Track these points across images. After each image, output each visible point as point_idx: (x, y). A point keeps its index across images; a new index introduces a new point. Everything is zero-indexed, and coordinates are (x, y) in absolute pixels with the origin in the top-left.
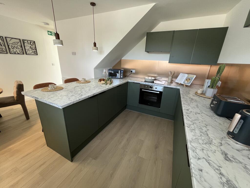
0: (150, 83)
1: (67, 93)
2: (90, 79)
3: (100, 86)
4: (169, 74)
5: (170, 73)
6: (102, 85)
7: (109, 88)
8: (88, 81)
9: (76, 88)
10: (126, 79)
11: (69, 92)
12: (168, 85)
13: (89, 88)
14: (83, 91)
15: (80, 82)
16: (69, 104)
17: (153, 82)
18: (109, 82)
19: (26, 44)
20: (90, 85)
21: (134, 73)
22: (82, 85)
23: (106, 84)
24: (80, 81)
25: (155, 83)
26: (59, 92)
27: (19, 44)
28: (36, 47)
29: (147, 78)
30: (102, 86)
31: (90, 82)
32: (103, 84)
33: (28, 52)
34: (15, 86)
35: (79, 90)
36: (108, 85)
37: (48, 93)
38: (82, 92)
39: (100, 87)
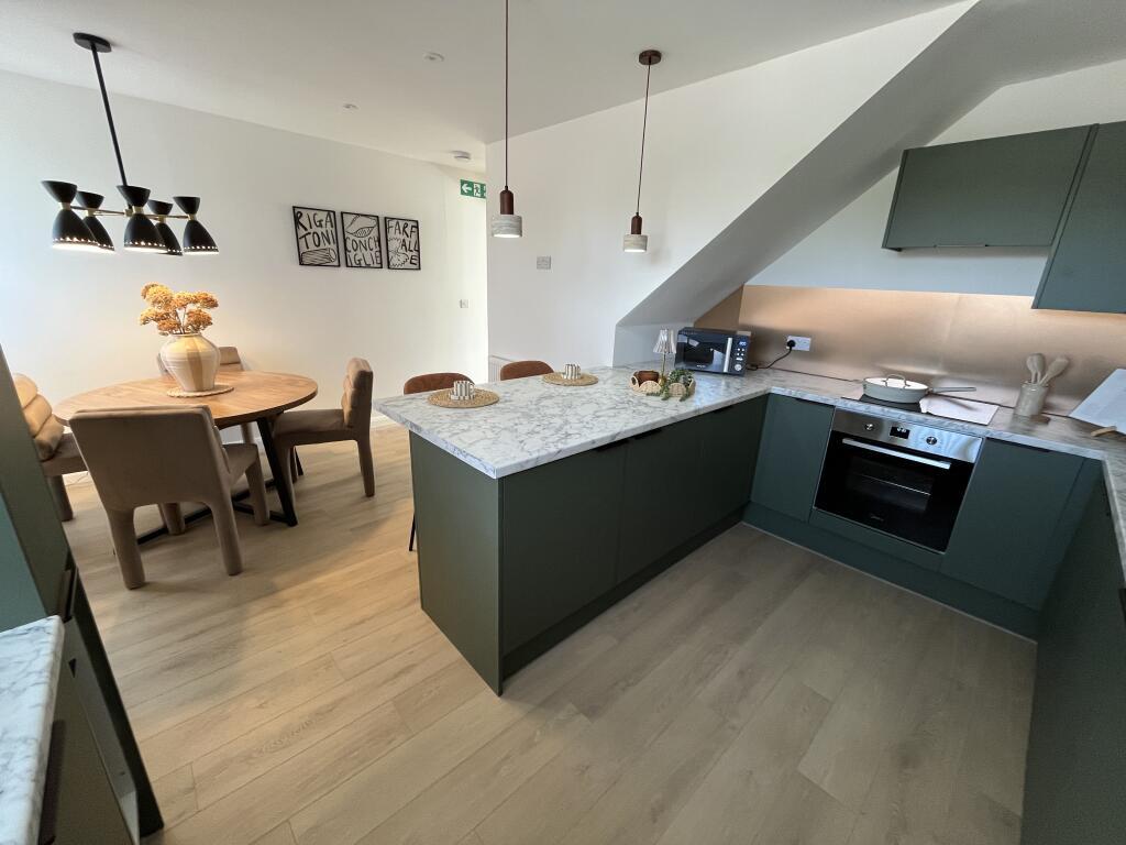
0: (893, 410)
1: (514, 419)
2: (595, 369)
3: (640, 404)
4: (1026, 366)
5: (1033, 366)
6: (644, 401)
7: (681, 416)
8: (589, 377)
9: (544, 403)
10: (761, 381)
11: (519, 415)
12: (1012, 429)
13: (595, 407)
14: (572, 419)
15: (558, 380)
16: (520, 464)
17: (915, 407)
18: (677, 388)
19: (391, 234)
20: (598, 395)
21: (803, 355)
22: (563, 390)
23: (663, 395)
24: (558, 374)
25: (924, 411)
26: (484, 412)
27: (374, 233)
28: (418, 242)
29: (878, 381)
30: (646, 405)
31: (595, 381)
32: (652, 394)
33: (394, 261)
34: (348, 377)
35: (557, 411)
36: (674, 401)
37: (451, 412)
38: (566, 422)
39: (640, 408)
